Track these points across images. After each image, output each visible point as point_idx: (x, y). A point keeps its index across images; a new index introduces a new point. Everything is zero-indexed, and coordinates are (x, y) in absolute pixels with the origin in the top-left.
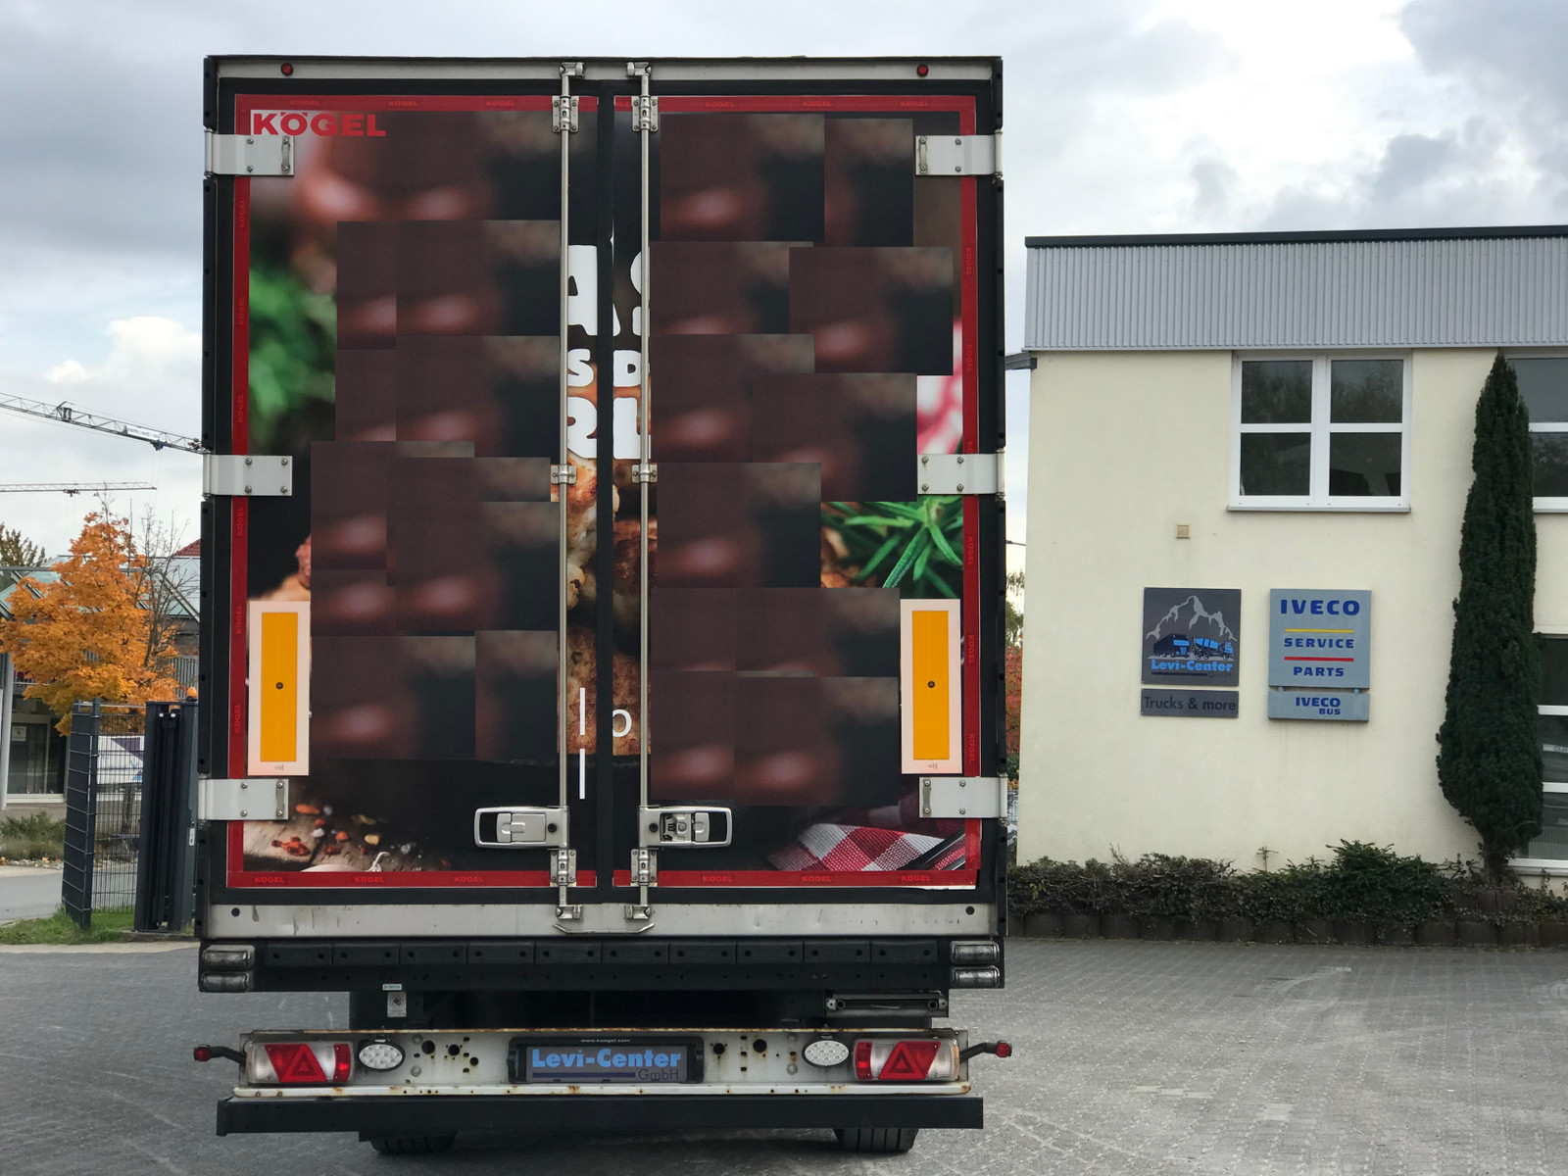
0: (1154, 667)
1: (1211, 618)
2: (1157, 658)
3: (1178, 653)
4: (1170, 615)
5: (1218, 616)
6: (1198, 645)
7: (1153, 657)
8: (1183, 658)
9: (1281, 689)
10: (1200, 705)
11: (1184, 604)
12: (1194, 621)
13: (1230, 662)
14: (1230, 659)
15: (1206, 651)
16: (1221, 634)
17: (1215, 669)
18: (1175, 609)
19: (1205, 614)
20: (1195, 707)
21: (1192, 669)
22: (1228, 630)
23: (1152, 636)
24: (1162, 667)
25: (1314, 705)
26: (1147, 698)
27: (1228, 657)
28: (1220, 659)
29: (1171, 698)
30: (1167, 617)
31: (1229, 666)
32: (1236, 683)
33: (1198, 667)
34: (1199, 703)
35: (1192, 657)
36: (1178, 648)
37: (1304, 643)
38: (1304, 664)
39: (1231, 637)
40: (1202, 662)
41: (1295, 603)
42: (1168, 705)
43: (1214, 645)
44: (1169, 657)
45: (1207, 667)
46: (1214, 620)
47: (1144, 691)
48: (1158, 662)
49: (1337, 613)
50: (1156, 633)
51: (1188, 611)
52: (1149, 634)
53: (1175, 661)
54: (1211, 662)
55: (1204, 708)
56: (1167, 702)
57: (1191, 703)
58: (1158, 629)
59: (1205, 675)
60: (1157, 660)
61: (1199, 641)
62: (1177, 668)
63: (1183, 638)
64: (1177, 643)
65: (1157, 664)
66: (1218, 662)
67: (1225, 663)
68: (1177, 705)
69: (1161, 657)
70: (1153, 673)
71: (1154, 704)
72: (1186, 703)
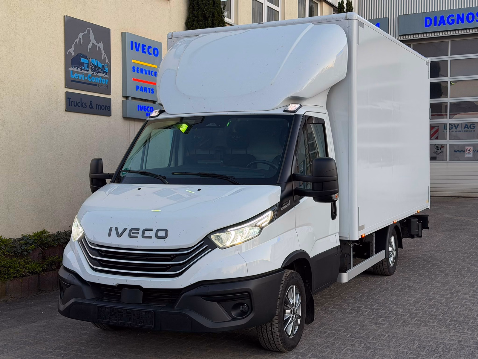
0: (72, 76)
1: (98, 45)
2: (73, 69)
3: (83, 67)
4: (78, 39)
5: (101, 45)
6: (92, 63)
7: (71, 69)
8: (85, 72)
9: (130, 98)
10: (95, 107)
11: (85, 33)
12: (90, 46)
13: (107, 78)
14: (107, 76)
15: (96, 69)
16: (103, 58)
17: (100, 82)
18: (81, 35)
19: (95, 43)
20: (92, 107)
21: (90, 80)
22: (105, 56)
23: (70, 52)
24: (75, 77)
25: (145, 111)
26: (69, 99)
27: (106, 74)
28: (103, 75)
29: (81, 99)
30: (77, 40)
31: (107, 80)
32: (109, 93)
33: (93, 80)
34: (94, 105)
35: (90, 72)
36: (83, 64)
37: (140, 71)
38: (140, 84)
39: (107, 61)
40: (95, 76)
41: (136, 43)
42: (79, 104)
43: (100, 65)
44: (79, 70)
45: (97, 80)
46: (99, 47)
47: (67, 93)
48: (74, 72)
49: (150, 54)
50: (72, 50)
51: (87, 38)
52: (69, 51)
53: (82, 73)
54: (99, 77)
55: (97, 109)
56: (80, 103)
57: (91, 104)
58: (73, 48)
59: (96, 85)
60: (73, 71)
61: (92, 61)
62: (83, 79)
63: (85, 57)
64: (83, 60)
65: (73, 75)
66: (102, 77)
67: (105, 78)
68: (83, 105)
69: (75, 69)
70: (72, 81)
71: (73, 103)
72: (88, 104)
